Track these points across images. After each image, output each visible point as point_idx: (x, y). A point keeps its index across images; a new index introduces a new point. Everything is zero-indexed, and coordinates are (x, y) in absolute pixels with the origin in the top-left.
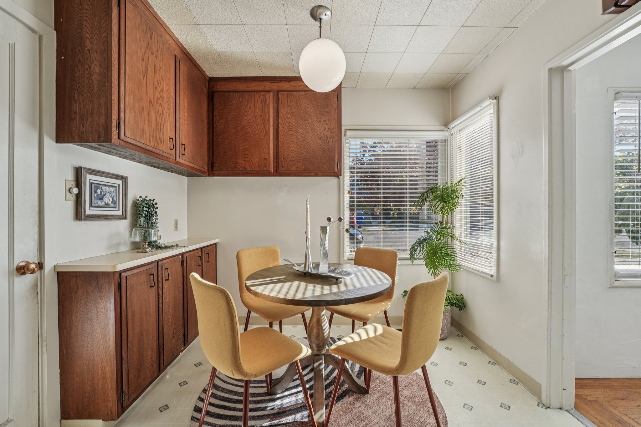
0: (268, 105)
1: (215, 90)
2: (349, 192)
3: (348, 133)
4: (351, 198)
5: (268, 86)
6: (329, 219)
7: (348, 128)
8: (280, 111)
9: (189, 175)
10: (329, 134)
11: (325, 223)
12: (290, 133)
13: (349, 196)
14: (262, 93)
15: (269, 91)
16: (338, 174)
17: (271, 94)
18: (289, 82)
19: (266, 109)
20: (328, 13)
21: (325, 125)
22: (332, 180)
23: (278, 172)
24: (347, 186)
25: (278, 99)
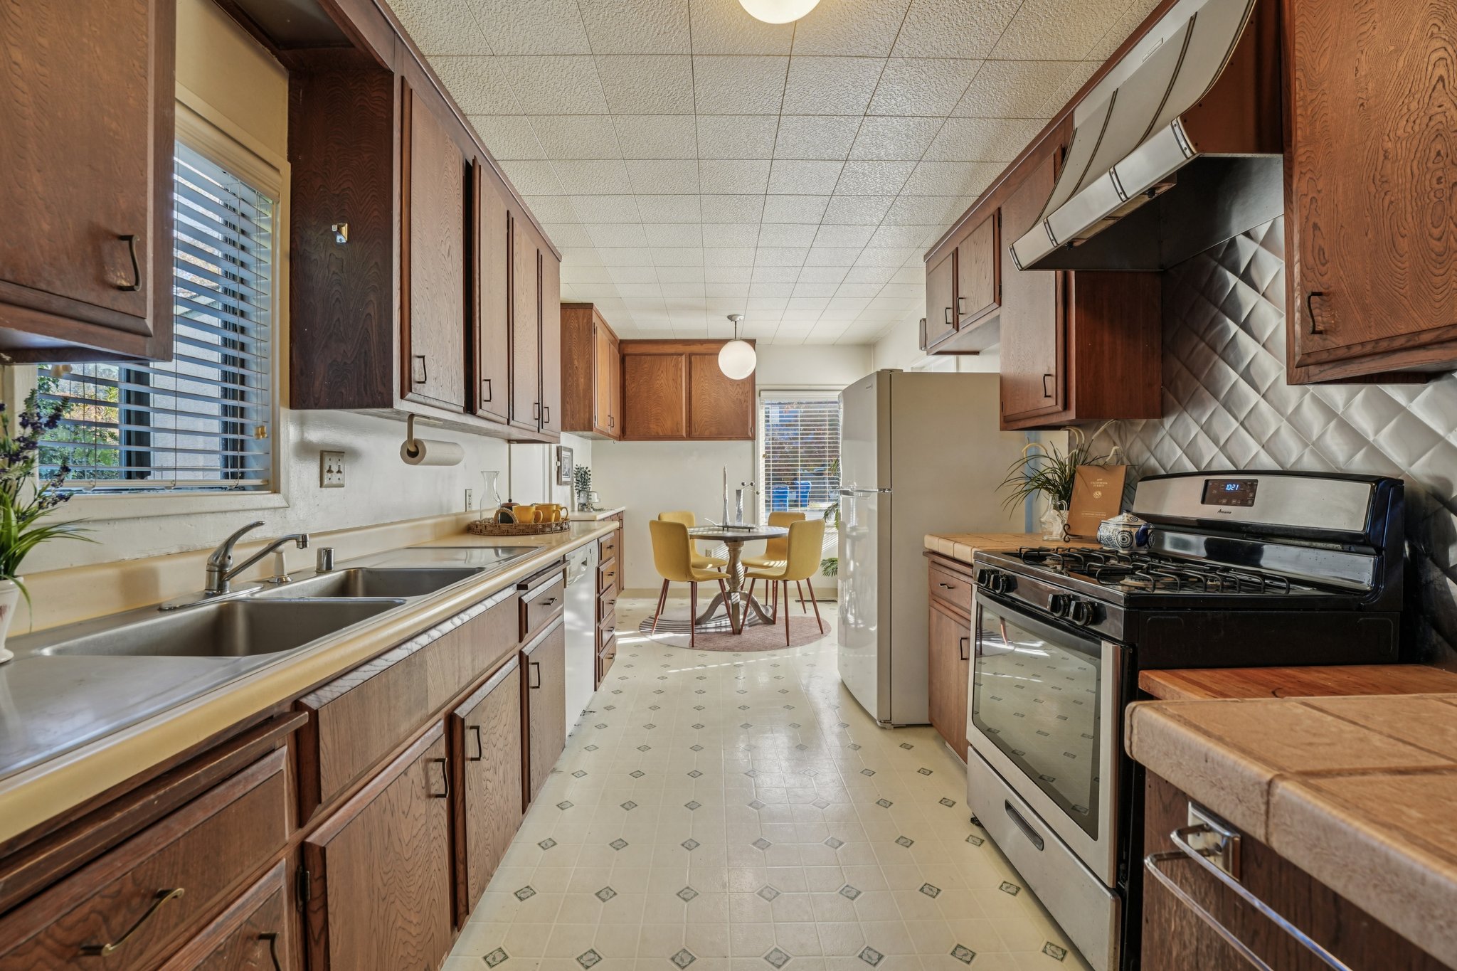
0: (681, 369)
1: (626, 352)
2: (764, 456)
3: (762, 393)
4: (766, 461)
5: (680, 348)
6: (743, 484)
7: (763, 387)
8: (693, 375)
9: (592, 439)
10: (742, 398)
11: (740, 487)
12: (703, 397)
13: (764, 459)
14: (675, 357)
15: (681, 355)
16: (753, 438)
17: (684, 357)
18: (702, 344)
19: (679, 373)
20: (742, 317)
21: (738, 389)
22: (747, 444)
23: (690, 436)
24: (762, 451)
25: (690, 363)
